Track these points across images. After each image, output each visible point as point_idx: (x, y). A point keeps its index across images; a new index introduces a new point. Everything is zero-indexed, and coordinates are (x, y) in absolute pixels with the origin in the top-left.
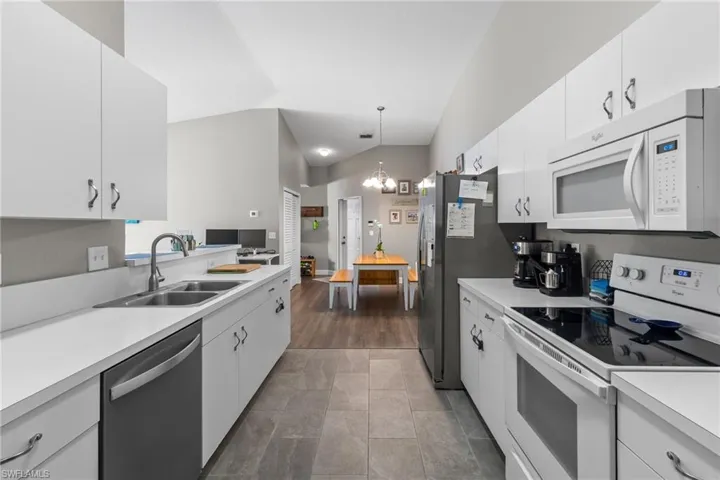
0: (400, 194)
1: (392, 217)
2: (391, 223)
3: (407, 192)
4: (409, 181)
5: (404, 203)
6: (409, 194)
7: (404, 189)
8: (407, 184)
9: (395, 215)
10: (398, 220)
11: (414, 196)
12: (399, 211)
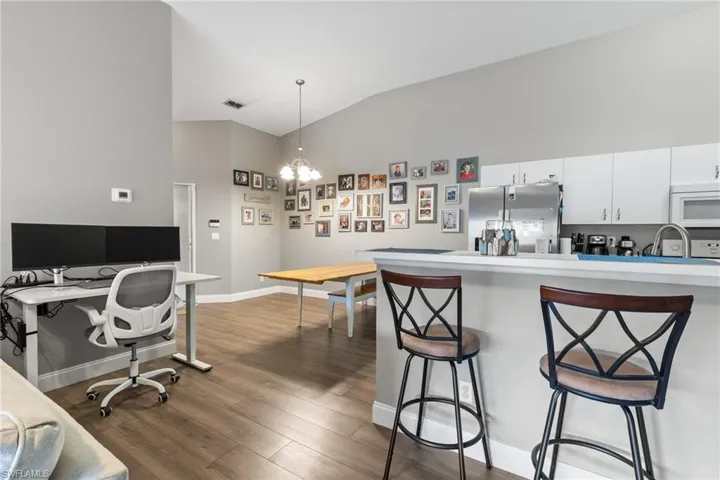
0: (253, 188)
1: (246, 215)
2: (244, 224)
5: (257, 200)
7: (258, 183)
8: (260, 176)
9: (249, 213)
10: (251, 221)
11: (266, 193)
12: (253, 209)
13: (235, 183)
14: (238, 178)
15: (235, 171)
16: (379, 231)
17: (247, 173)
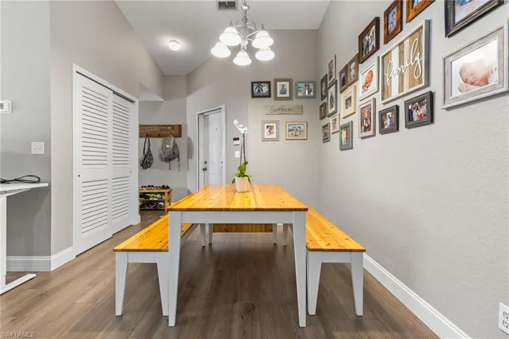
0: (277, 99)
1: (267, 131)
2: (265, 140)
3: (288, 95)
4: (290, 80)
5: (282, 111)
6: (289, 98)
7: (283, 92)
8: (287, 84)
9: (270, 128)
10: (274, 136)
11: (295, 102)
12: (276, 122)
13: (253, 96)
14: (256, 91)
15: (253, 83)
16: (421, 123)
17: (269, 83)
